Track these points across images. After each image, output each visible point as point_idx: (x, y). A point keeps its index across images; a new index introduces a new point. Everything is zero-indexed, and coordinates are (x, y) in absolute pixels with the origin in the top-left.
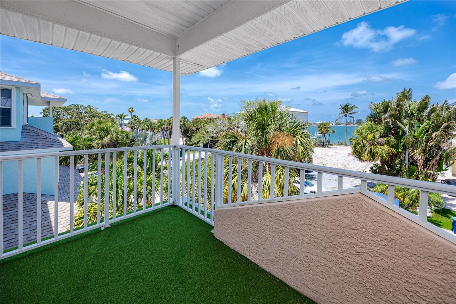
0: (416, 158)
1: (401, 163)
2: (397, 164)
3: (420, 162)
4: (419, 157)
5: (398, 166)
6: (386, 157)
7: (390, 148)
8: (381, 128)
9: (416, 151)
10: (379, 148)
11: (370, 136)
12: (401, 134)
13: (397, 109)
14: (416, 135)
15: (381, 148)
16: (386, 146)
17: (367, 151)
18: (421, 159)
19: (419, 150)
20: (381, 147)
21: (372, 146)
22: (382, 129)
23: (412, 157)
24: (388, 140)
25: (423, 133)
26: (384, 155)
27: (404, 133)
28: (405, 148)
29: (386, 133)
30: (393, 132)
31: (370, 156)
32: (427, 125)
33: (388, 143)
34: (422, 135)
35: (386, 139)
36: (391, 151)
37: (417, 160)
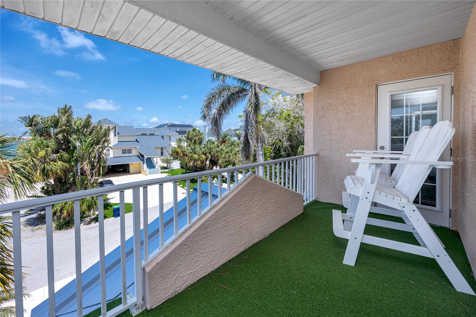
0: (85, 169)
1: (74, 176)
2: (70, 178)
3: (88, 172)
4: (87, 167)
5: (71, 179)
6: (60, 173)
7: (64, 163)
8: (52, 143)
9: (84, 163)
10: (53, 165)
11: (42, 153)
12: (71, 148)
13: (68, 124)
14: (84, 149)
15: (55, 165)
16: (59, 162)
17: (39, 171)
18: (89, 169)
19: (87, 162)
20: (55, 163)
21: (44, 164)
22: (54, 145)
23: (82, 169)
24: (62, 156)
25: (89, 147)
26: (59, 171)
27: (75, 147)
28: (77, 161)
29: (58, 148)
30: (64, 147)
31: (43, 175)
32: (91, 140)
33: (61, 159)
34: (88, 148)
35: (58, 155)
36: (65, 166)
37: (86, 170)
